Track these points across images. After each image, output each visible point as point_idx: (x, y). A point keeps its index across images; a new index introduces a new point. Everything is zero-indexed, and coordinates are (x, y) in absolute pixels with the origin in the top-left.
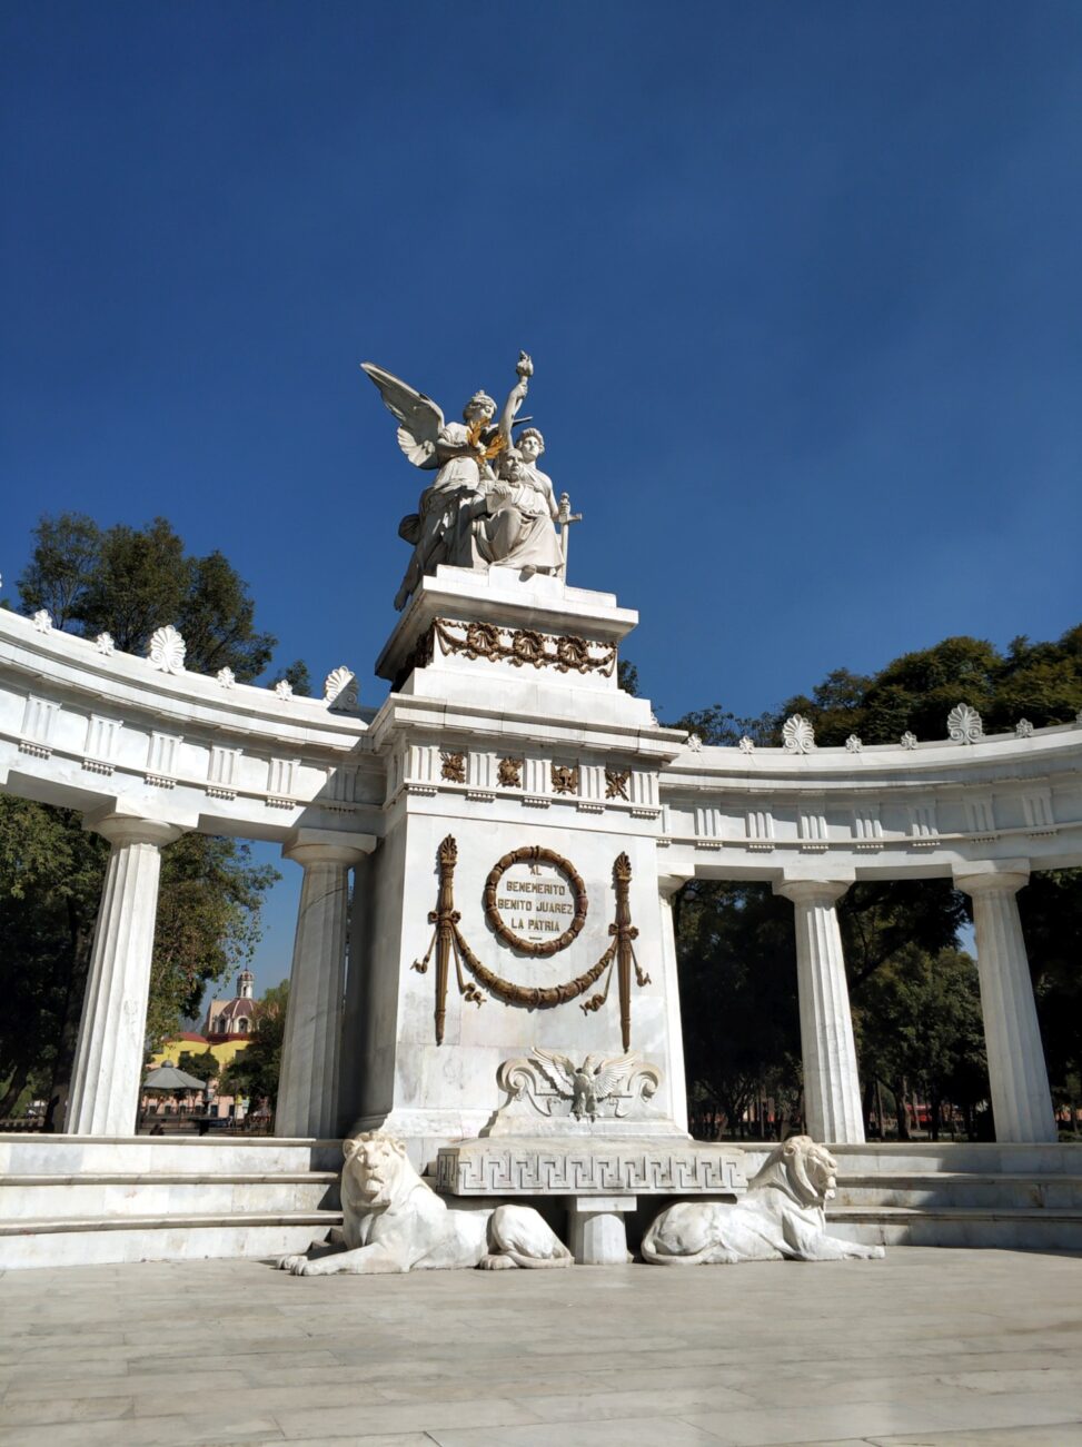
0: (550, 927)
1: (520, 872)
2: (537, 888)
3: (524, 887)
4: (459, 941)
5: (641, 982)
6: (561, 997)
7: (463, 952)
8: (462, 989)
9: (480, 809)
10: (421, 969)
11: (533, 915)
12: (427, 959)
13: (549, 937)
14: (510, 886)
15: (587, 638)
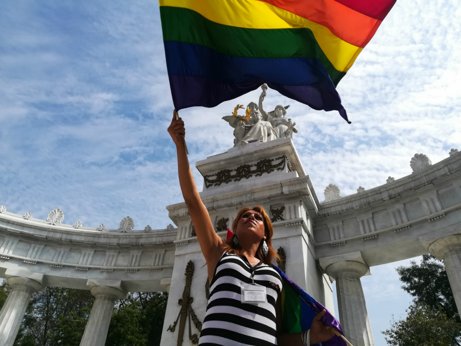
4: (192, 312)
7: (194, 317)
8: (191, 337)
10: (172, 330)
15: (271, 159)
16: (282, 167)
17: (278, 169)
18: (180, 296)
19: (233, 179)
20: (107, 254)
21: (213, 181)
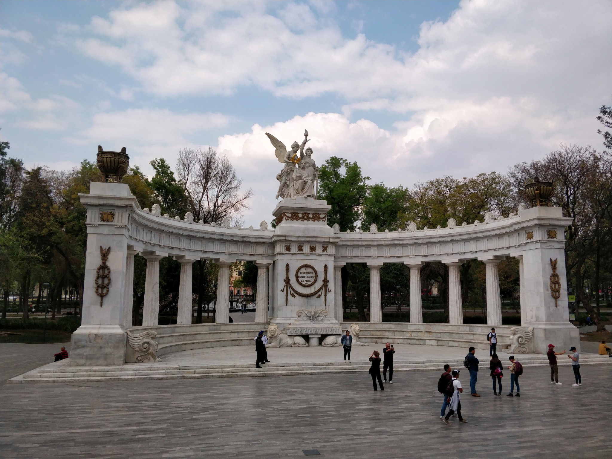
0: (309, 281)
1: (303, 270)
2: (307, 273)
3: (304, 273)
4: (290, 285)
5: (330, 291)
6: (312, 295)
7: (292, 287)
8: (291, 294)
9: (294, 257)
10: (283, 291)
11: (306, 279)
12: (284, 289)
13: (309, 283)
14: (301, 273)
15: (319, 213)
16: (324, 219)
17: (323, 220)
18: (285, 278)
19: (300, 220)
20: (226, 244)
21: (289, 217)
